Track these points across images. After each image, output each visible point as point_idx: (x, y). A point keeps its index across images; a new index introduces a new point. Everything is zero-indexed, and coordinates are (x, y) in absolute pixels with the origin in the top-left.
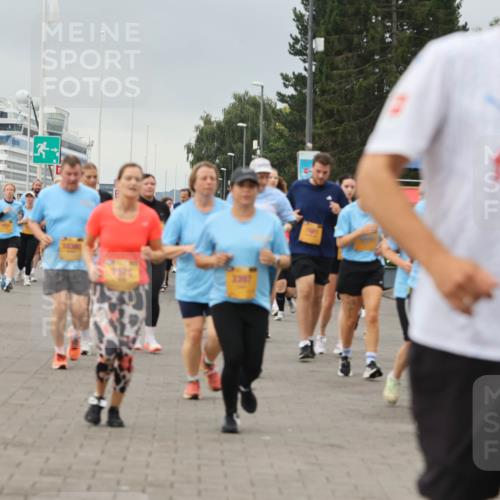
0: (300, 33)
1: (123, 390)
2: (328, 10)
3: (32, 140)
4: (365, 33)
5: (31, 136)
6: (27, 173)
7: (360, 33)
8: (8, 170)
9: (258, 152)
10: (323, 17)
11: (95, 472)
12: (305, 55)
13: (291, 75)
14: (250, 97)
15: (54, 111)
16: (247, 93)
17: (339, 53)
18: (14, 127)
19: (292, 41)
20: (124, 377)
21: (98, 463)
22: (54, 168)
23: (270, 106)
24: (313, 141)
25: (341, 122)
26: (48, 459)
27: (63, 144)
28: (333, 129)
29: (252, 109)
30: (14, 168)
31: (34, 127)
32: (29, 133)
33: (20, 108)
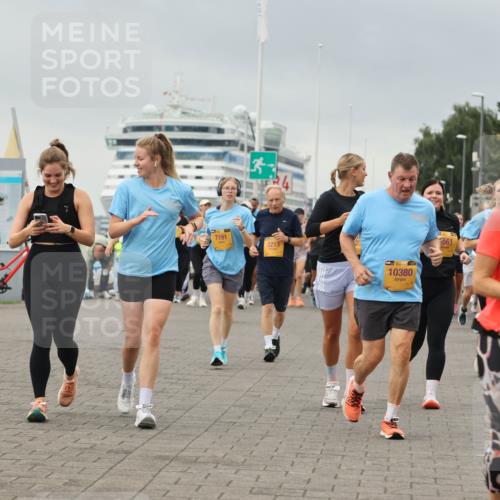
3: (249, 156)
6: (244, 189)
9: (478, 164)
14: (470, 109)
15: (271, 126)
16: (467, 104)
18: (231, 143)
21: (309, 481)
23: (491, 117)
26: (258, 478)
27: (280, 159)
29: (472, 121)
31: (251, 142)
32: (246, 148)
33: (237, 123)
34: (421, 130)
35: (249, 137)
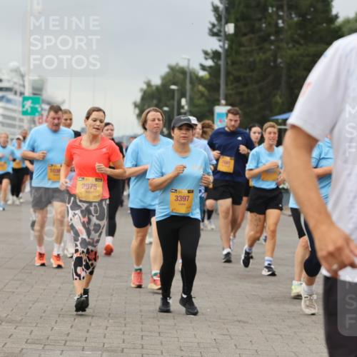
0: (217, 20)
1: (91, 273)
2: (237, 3)
3: (20, 99)
4: (264, 20)
5: (20, 96)
6: (17, 123)
7: (260, 20)
8: (4, 121)
9: (186, 107)
10: (233, 8)
11: (66, 342)
12: (220, 36)
13: (209, 51)
14: (179, 68)
15: (36, 78)
16: (177, 65)
17: (245, 35)
19: (210, 26)
20: (92, 264)
21: (68, 334)
23: (194, 73)
24: (226, 99)
25: (245, 85)
27: (44, 101)
28: (241, 90)
29: (181, 76)
31: (22, 89)
32: (18, 94)
33: (12, 75)
34: (145, 83)
35: (20, 85)
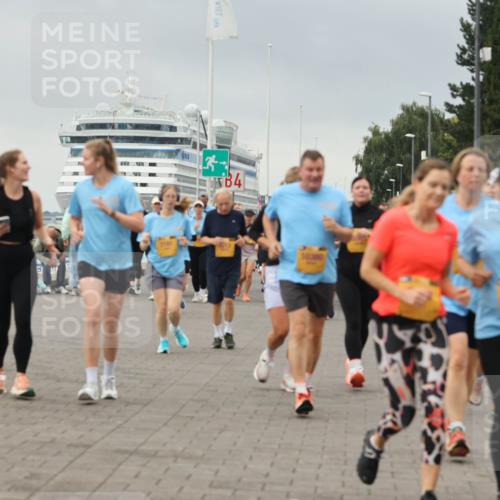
0: (468, 43)
2: (495, 20)
3: (201, 154)
5: (201, 149)
6: (197, 186)
8: (178, 183)
10: (491, 26)
11: (264, 485)
12: (473, 64)
13: (458, 85)
14: (418, 108)
15: (223, 124)
16: (414, 104)
18: (183, 141)
19: (459, 52)
21: (267, 475)
22: (223, 181)
23: (438, 116)
26: (217, 472)
27: (232, 157)
29: (420, 120)
30: (184, 181)
31: (203, 140)
32: (198, 146)
33: (189, 122)
34: (370, 129)
35: (201, 135)
